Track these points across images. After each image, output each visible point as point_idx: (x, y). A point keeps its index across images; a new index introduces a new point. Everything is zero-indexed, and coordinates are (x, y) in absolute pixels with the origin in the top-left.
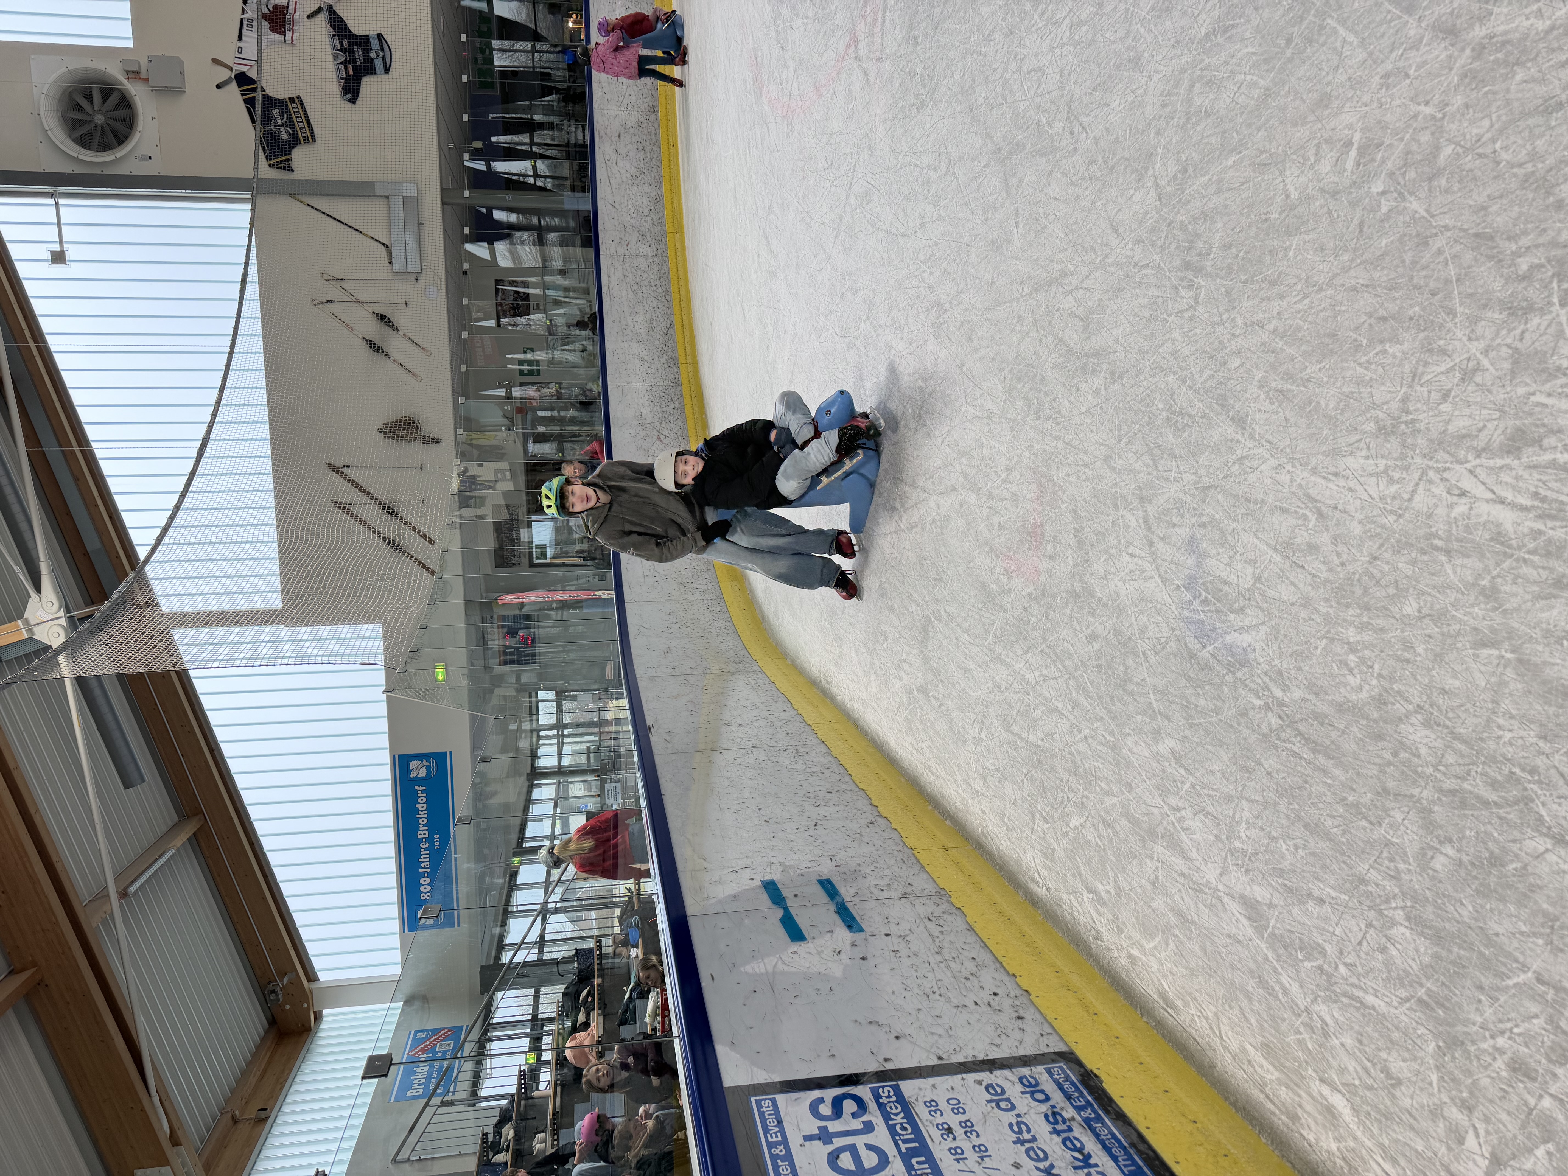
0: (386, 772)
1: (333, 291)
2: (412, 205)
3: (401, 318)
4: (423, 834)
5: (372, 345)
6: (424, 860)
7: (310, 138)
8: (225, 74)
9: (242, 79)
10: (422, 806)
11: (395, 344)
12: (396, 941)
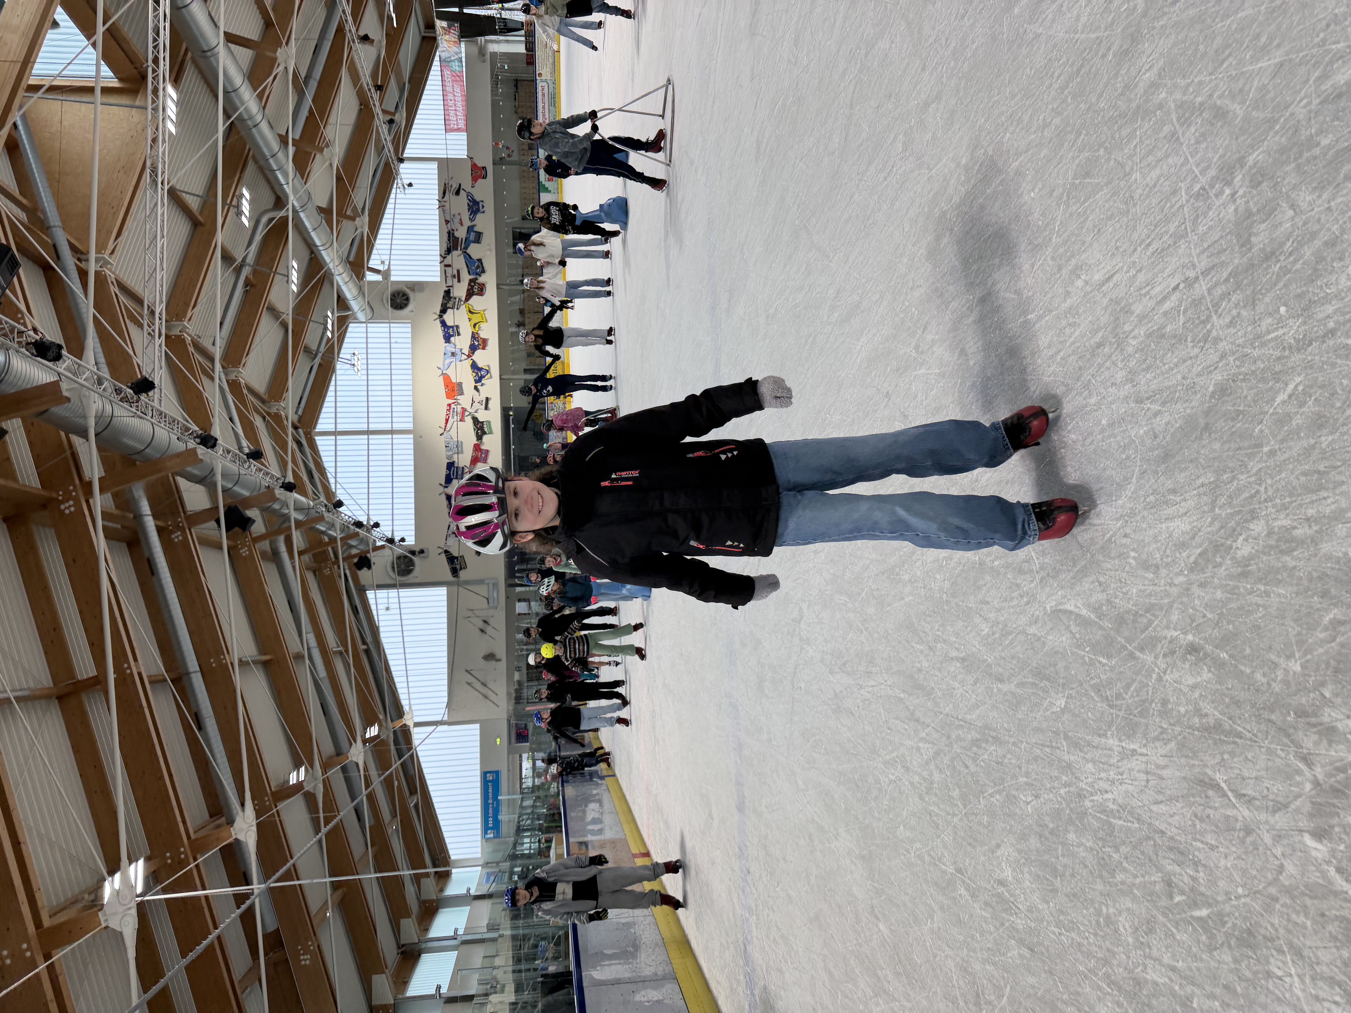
0: (478, 779)
1: (470, 614)
2: (495, 585)
3: (491, 621)
4: (490, 801)
5: (482, 631)
6: (491, 811)
7: (465, 567)
8: (441, 551)
9: (446, 552)
10: (490, 791)
11: (489, 630)
12: (479, 844)
